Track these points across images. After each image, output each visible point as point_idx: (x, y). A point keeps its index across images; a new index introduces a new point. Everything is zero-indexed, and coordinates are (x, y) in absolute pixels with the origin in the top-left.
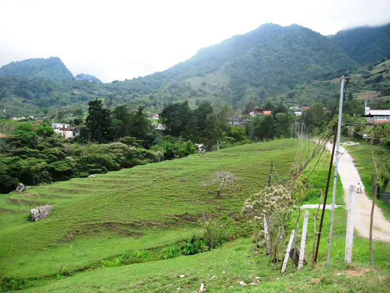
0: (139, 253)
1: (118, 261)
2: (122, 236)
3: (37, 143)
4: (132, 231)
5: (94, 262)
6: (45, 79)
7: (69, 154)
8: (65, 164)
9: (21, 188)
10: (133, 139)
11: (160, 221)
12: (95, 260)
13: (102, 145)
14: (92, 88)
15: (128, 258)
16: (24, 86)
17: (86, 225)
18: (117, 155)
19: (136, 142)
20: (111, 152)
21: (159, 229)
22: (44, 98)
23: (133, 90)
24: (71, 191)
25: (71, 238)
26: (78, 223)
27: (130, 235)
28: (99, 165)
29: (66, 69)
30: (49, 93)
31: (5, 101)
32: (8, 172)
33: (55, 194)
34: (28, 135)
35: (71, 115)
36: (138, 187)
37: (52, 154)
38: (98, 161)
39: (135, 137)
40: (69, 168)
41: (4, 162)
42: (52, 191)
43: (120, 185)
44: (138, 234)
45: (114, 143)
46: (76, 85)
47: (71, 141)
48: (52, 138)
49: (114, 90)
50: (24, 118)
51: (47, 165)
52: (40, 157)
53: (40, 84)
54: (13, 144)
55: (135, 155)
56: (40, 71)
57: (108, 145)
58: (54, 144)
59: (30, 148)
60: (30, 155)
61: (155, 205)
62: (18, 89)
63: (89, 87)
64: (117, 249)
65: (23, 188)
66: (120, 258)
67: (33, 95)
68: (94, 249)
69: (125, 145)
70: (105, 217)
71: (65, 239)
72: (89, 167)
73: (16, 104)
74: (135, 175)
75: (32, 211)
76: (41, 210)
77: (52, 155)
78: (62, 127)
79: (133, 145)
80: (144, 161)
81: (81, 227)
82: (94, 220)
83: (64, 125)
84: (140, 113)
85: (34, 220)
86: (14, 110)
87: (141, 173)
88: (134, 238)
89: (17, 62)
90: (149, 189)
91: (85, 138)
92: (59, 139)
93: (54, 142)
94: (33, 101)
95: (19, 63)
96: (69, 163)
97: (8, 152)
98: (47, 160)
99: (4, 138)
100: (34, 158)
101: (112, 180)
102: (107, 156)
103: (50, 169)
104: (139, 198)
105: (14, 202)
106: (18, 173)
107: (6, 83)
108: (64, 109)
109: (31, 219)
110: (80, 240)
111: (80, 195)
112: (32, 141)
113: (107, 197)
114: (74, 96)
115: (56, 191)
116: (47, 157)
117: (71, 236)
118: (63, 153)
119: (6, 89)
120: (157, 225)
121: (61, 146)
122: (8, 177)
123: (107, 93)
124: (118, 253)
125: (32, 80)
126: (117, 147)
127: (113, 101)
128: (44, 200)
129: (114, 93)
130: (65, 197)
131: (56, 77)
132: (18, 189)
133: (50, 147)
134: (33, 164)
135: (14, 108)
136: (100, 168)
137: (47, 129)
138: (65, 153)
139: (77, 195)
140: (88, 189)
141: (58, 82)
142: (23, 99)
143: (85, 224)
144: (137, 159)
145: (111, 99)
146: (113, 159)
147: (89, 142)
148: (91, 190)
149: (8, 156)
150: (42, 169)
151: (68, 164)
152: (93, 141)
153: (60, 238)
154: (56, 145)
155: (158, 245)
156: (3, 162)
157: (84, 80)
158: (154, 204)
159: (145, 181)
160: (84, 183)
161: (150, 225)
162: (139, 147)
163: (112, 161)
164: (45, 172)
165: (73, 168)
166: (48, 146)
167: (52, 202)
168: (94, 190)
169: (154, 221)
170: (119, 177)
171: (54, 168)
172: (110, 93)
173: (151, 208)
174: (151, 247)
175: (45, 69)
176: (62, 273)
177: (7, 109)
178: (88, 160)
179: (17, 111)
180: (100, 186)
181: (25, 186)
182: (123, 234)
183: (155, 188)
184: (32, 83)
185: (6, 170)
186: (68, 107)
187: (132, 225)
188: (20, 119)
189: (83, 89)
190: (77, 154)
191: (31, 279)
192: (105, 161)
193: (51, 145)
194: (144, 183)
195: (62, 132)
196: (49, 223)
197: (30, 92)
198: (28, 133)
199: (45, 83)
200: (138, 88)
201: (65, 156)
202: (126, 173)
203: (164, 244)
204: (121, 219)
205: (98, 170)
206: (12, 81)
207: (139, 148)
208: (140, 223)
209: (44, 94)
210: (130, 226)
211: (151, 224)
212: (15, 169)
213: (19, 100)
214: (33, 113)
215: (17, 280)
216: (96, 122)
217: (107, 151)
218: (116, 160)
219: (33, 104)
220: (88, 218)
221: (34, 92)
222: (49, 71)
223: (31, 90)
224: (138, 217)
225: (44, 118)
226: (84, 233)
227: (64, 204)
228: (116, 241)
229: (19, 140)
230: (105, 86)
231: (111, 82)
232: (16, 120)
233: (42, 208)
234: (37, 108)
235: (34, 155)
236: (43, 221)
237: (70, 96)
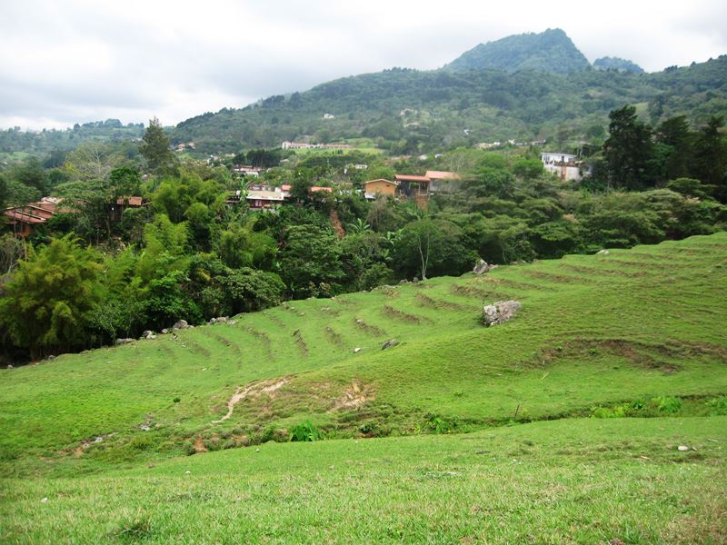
0: (663, 402)
1: (620, 409)
2: (641, 368)
3: (513, 190)
4: (660, 359)
5: (577, 407)
6: (536, 71)
7: (570, 209)
8: (560, 228)
9: (481, 267)
10: (695, 183)
11: (718, 347)
12: (581, 403)
13: (633, 194)
14: (625, 84)
15: (640, 407)
16: (500, 85)
17: (576, 340)
18: (659, 214)
19: (700, 189)
20: (650, 207)
21: (714, 362)
22: (535, 106)
23: (708, 84)
24: (558, 279)
25: (546, 361)
26: (561, 335)
27: (655, 366)
28: (623, 232)
29: (575, 50)
30: (544, 97)
31: (467, 114)
32: (462, 240)
33: (530, 282)
34: (498, 175)
35: (582, 136)
36: (683, 278)
37: (538, 209)
38: (622, 223)
39: (699, 179)
40: (567, 236)
41: (456, 223)
42: (527, 276)
43: (650, 272)
44: (672, 367)
45: (656, 191)
46: (593, 78)
47: (575, 186)
48: (540, 181)
49: (669, 85)
50: (499, 144)
51: (528, 229)
52: (517, 214)
53: (528, 81)
54: (473, 190)
55: (697, 215)
56: (529, 57)
57: (644, 195)
58: (543, 191)
59: (500, 198)
60: (500, 210)
61: (713, 316)
62: (490, 92)
63: (617, 81)
64: (626, 390)
65: (484, 268)
66: (626, 406)
67: (516, 102)
68: (583, 385)
69: (677, 195)
70: (613, 329)
71: (536, 362)
72: (605, 235)
73: (486, 119)
74: (682, 255)
75: (486, 308)
76: (501, 309)
77: (538, 212)
78: (558, 159)
79: (694, 195)
80: (716, 226)
81: (565, 343)
82: (591, 333)
83: (563, 157)
84: (711, 132)
85: (488, 325)
86: (482, 130)
87: (694, 251)
88: (662, 373)
89: (488, 43)
90: (705, 282)
91: (601, 181)
92: (551, 183)
93: (543, 188)
94: (515, 112)
95: (492, 45)
96: (569, 226)
97: (462, 204)
98: (527, 220)
99: (457, 180)
100: (505, 216)
101: (636, 261)
102: (640, 215)
103: (533, 237)
104: (682, 299)
105: (461, 291)
106: (478, 242)
107: (470, 82)
108: (569, 125)
109: (484, 321)
110: (561, 367)
111: (573, 286)
112: (503, 185)
113: (620, 293)
114: (589, 100)
115: (533, 277)
116: (529, 215)
117: (548, 357)
118: (557, 207)
119: (469, 93)
120: (710, 353)
121: (554, 195)
122: (461, 248)
123: (653, 92)
124: (625, 398)
125: (514, 74)
126: (660, 197)
127: (665, 107)
128: (510, 291)
129: (667, 92)
130: (546, 289)
131: (556, 66)
132: (477, 270)
133: (535, 197)
134: (503, 227)
135: (482, 127)
136: (625, 237)
137: (531, 164)
138: (562, 208)
139: (568, 286)
140: (588, 277)
141: (559, 76)
142: (498, 110)
143: (574, 338)
144: (701, 222)
145: (662, 103)
146: (653, 221)
147: (609, 188)
148: (594, 278)
149: (462, 212)
150: (519, 237)
151: (567, 228)
152: (615, 187)
153: (527, 359)
154: (547, 194)
155: (704, 392)
156: (453, 222)
157: (608, 70)
158: (711, 313)
159: (699, 267)
160: (584, 265)
161: (696, 352)
162: (706, 198)
163: (650, 225)
164: (525, 242)
165: (575, 237)
166: (531, 195)
167: (522, 295)
168: (600, 279)
169: (707, 345)
170: (651, 257)
171: (541, 235)
172: (660, 92)
173: (703, 320)
174: (692, 393)
175: (537, 53)
176: (518, 418)
177: (471, 128)
178: (605, 223)
179: (488, 131)
180: (612, 272)
181: (489, 264)
182: (642, 364)
183: (717, 281)
184: (513, 80)
185: (459, 236)
186: (578, 121)
187: (661, 349)
188: (490, 145)
189: (608, 87)
190: (585, 210)
191: (468, 421)
192: (636, 224)
193: (537, 193)
194: (696, 271)
195: (559, 168)
196: (512, 331)
197: (509, 97)
198: (498, 171)
199: (535, 78)
200: (718, 80)
201: (562, 214)
202: (666, 249)
203: (718, 391)
204: (642, 336)
205: (621, 241)
206: (480, 79)
207: (706, 202)
208: (678, 346)
209: (535, 99)
210: (657, 350)
211: (700, 350)
212: (473, 235)
213: (490, 111)
214: (515, 134)
215: (445, 420)
216: (623, 149)
217: (641, 207)
218: (659, 224)
219: (515, 117)
220: (581, 328)
221: (517, 96)
222: (544, 56)
223: (512, 93)
224: (676, 335)
225: (533, 143)
226: (572, 354)
227: (542, 300)
228: (625, 374)
229: (481, 183)
230: (650, 79)
231: (662, 70)
232: (485, 147)
233: (503, 305)
234: (522, 125)
235: (506, 210)
236: (502, 327)
237: (583, 101)
